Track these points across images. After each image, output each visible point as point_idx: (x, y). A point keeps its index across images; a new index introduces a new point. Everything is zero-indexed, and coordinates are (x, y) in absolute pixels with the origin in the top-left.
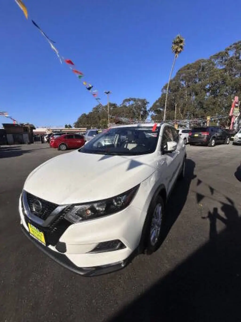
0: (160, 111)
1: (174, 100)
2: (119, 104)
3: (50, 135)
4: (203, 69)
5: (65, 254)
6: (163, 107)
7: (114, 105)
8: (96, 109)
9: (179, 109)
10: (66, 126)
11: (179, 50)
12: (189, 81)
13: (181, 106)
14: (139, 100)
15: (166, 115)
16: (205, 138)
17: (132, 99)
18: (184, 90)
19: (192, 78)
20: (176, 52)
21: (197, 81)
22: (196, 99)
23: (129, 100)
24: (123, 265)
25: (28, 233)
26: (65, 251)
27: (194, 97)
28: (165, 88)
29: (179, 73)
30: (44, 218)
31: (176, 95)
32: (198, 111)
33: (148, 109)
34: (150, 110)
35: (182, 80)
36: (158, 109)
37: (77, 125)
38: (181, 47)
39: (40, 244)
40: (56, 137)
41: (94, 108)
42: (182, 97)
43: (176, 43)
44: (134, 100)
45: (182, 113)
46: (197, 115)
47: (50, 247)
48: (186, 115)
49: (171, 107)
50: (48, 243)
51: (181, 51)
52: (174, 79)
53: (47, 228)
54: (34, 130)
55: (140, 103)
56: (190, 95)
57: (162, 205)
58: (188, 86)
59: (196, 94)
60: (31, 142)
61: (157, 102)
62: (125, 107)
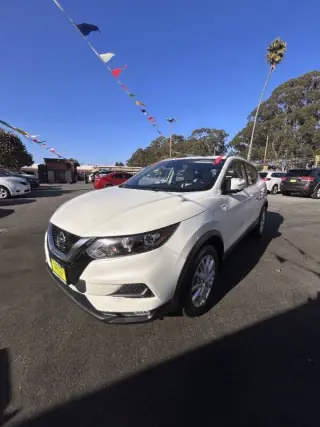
0: (244, 146)
1: (266, 132)
2: (187, 136)
3: (95, 173)
4: (315, 85)
5: (85, 294)
6: (248, 142)
7: (180, 138)
8: (156, 143)
9: (273, 144)
10: (117, 164)
11: (277, 59)
12: (292, 103)
13: (276, 139)
14: (215, 131)
15: (252, 152)
16: (307, 185)
17: (205, 130)
18: (283, 117)
19: (296, 99)
20: (273, 61)
21: (305, 103)
22: (299, 130)
23: (200, 131)
24: (149, 317)
25: (51, 271)
26: (84, 291)
27: (298, 127)
28: (254, 113)
29: (276, 93)
30: (66, 252)
31: (269, 125)
32: (302, 147)
33: (226, 143)
34: (230, 145)
35: (280, 102)
36: (242, 143)
37: (131, 163)
38: (281, 55)
39: (61, 283)
40: (101, 175)
41: (153, 142)
42: (278, 126)
43: (273, 50)
44: (209, 131)
45: (277, 150)
46: (300, 153)
47: (71, 286)
48: (284, 152)
49: (260, 142)
50: (69, 282)
51: (279, 61)
52: (268, 102)
53: (68, 263)
54: (78, 168)
55: (215, 135)
56: (292, 124)
57: (215, 259)
58: (290, 111)
59: (302, 123)
60: (74, 182)
61: (240, 134)
62: (195, 140)
